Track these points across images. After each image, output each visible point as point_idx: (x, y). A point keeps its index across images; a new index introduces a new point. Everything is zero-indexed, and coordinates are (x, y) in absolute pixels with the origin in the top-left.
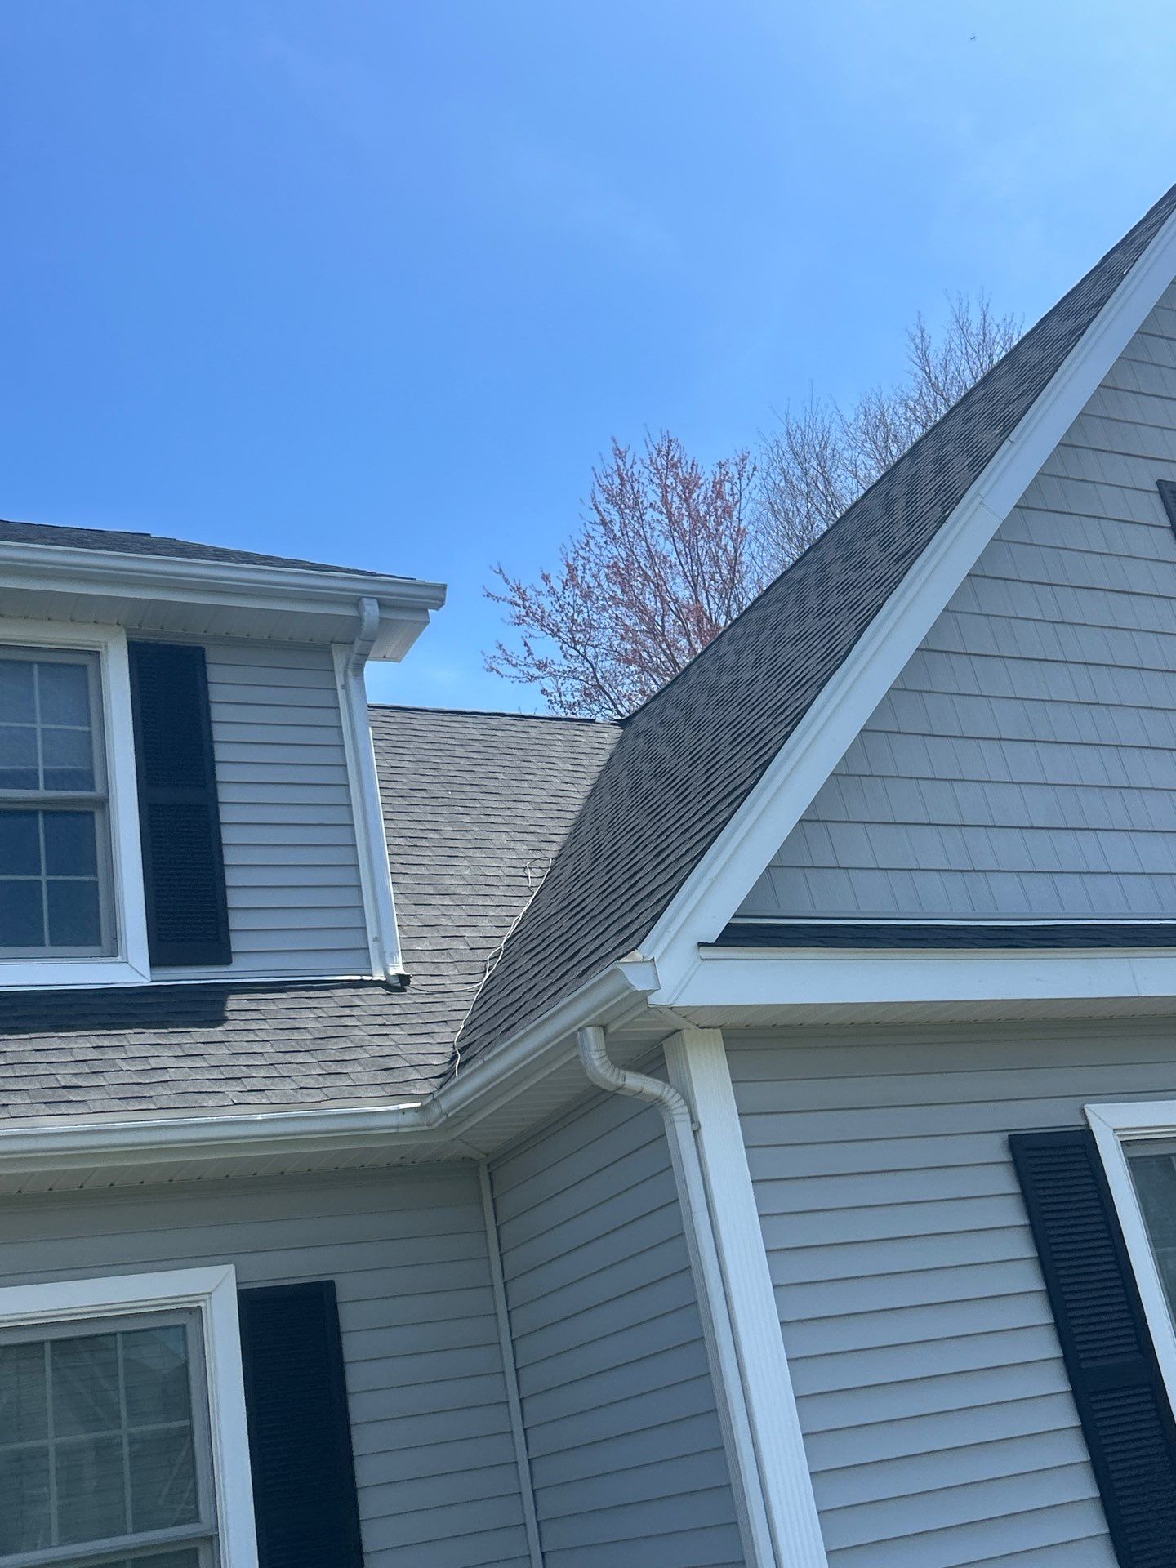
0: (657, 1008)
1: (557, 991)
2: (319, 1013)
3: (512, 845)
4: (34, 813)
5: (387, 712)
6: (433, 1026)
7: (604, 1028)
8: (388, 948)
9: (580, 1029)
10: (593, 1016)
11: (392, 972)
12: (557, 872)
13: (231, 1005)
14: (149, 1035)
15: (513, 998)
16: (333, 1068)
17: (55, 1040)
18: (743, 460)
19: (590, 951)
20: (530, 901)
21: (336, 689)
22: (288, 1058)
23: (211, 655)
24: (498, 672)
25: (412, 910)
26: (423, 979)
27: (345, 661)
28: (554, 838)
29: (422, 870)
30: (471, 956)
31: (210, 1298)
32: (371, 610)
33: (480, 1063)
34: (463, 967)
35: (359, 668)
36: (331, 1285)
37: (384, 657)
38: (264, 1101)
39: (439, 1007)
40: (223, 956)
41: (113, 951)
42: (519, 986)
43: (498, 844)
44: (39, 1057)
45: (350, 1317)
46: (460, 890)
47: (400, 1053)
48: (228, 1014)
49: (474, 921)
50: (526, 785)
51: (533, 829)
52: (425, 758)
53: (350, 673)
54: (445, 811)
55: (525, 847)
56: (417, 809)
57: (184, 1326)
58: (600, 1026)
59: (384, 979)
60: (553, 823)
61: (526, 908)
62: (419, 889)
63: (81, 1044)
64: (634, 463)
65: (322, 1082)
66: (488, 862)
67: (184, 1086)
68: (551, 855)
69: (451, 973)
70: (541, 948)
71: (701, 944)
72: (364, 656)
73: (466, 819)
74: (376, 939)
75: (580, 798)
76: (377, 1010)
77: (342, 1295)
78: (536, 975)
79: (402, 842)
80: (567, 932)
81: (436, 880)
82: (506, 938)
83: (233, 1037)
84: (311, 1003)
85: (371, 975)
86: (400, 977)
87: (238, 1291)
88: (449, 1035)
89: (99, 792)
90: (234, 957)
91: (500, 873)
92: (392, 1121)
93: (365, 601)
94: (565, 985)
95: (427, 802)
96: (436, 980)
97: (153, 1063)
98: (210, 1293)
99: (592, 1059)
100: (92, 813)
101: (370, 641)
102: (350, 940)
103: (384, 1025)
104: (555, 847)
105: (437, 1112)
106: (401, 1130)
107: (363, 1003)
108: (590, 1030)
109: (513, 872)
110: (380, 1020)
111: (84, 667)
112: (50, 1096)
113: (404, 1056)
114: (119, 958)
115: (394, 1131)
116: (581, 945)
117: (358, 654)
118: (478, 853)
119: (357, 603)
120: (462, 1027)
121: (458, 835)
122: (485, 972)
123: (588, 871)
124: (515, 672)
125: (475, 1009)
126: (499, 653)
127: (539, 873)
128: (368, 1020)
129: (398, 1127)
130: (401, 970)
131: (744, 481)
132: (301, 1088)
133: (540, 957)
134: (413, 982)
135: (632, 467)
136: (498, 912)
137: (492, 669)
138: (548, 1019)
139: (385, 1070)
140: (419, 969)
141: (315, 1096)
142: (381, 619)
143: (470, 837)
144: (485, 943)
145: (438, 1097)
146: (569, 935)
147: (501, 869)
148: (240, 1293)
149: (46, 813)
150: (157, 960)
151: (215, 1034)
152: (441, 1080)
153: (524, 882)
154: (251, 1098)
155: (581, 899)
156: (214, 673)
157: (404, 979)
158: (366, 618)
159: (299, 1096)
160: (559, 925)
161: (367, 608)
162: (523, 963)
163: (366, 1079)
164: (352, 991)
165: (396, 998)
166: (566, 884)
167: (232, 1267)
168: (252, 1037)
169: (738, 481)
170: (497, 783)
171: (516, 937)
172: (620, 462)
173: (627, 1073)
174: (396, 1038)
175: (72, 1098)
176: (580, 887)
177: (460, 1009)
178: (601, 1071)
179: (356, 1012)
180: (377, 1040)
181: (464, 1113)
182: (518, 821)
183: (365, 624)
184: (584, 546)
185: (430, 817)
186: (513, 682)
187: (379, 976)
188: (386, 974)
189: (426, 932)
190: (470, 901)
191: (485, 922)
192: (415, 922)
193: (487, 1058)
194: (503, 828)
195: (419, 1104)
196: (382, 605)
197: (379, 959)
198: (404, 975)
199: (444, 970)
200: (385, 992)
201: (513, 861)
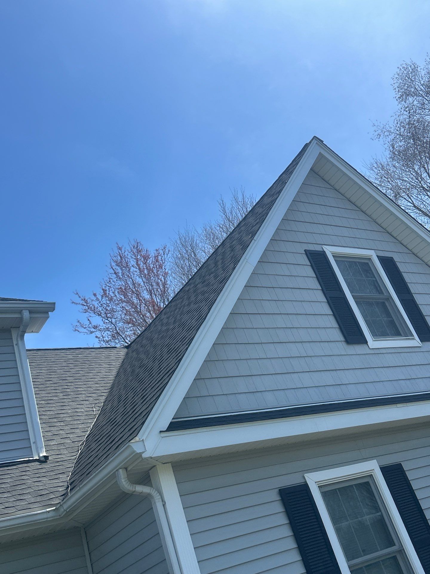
0: (146, 459)
1: (107, 456)
2: (12, 475)
3: (87, 399)
5: (35, 352)
6: (59, 475)
7: (126, 469)
8: (39, 445)
9: (117, 470)
10: (122, 464)
11: (41, 455)
12: (105, 407)
15: (90, 460)
16: (19, 497)
18: (165, 248)
19: (119, 438)
20: (95, 420)
21: (13, 346)
24: (78, 331)
25: (48, 429)
26: (54, 457)
27: (16, 335)
28: (103, 394)
29: (52, 413)
30: (73, 445)
32: (26, 314)
33: (78, 488)
34: (70, 450)
35: (22, 337)
37: (32, 331)
39: (61, 467)
42: (92, 456)
43: (81, 399)
46: (67, 419)
47: (46, 488)
49: (73, 431)
50: (91, 374)
51: (95, 391)
52: (51, 368)
53: (19, 339)
54: (60, 388)
55: (93, 399)
56: (48, 389)
58: (125, 468)
59: (38, 458)
60: (103, 388)
61: (93, 423)
62: (51, 420)
64: (125, 251)
65: (15, 504)
66: (78, 406)
68: (103, 401)
69: (65, 453)
70: (100, 439)
71: (161, 432)
72: (24, 332)
73: (68, 390)
74: (34, 443)
75: (112, 378)
76: (36, 471)
78: (99, 450)
79: (43, 402)
80: (110, 431)
81: (57, 416)
82: (86, 436)
84: (9, 472)
85: (33, 457)
86: (44, 456)
88: (66, 478)
91: (83, 410)
92: (45, 516)
93: (24, 311)
94: (110, 453)
95: (53, 385)
96: (60, 456)
99: (122, 482)
101: (26, 326)
102: (24, 444)
103: (39, 477)
104: (104, 398)
105: (62, 510)
106: (49, 519)
107: (30, 469)
108: (120, 470)
109: (88, 409)
110: (38, 475)
113: (48, 489)
115: (46, 520)
116: (115, 437)
117: (22, 331)
118: (73, 403)
119: (20, 312)
120: (71, 474)
121: (65, 397)
122: (79, 450)
123: (117, 406)
124: (85, 330)
125: (76, 466)
126: (78, 324)
127: (98, 408)
128: (32, 476)
129: (47, 518)
130: (45, 454)
131: (166, 256)
132: (7, 508)
133: (100, 443)
134: (50, 458)
135: (124, 253)
136: (83, 426)
137: (76, 330)
138: (104, 468)
139: (40, 496)
140: (52, 453)
141: (13, 510)
142: (30, 317)
143: (70, 397)
144: (78, 439)
145: (63, 504)
146: (111, 433)
152: (63, 497)
153: (92, 413)
155: (115, 417)
157: (46, 458)
158: (24, 318)
159: (6, 511)
160: (106, 429)
162: (94, 446)
163: (33, 500)
164: (26, 465)
165: (44, 466)
166: (109, 412)
169: (163, 256)
170: (79, 375)
171: (90, 436)
172: (120, 251)
173: (136, 486)
174: (44, 482)
176: (114, 413)
177: (70, 466)
178: (126, 486)
179: (27, 473)
180: (36, 484)
181: (72, 510)
182: (89, 389)
183: (24, 320)
184: (108, 282)
185: (54, 391)
186: (84, 334)
187: (36, 457)
188: (39, 456)
189: (54, 437)
190: (71, 423)
191: (78, 431)
192: (50, 434)
193: (80, 487)
194: (83, 392)
195: (54, 508)
196: (31, 312)
197: (36, 450)
198: (46, 456)
199: (62, 452)
200: (39, 463)
201: (88, 405)
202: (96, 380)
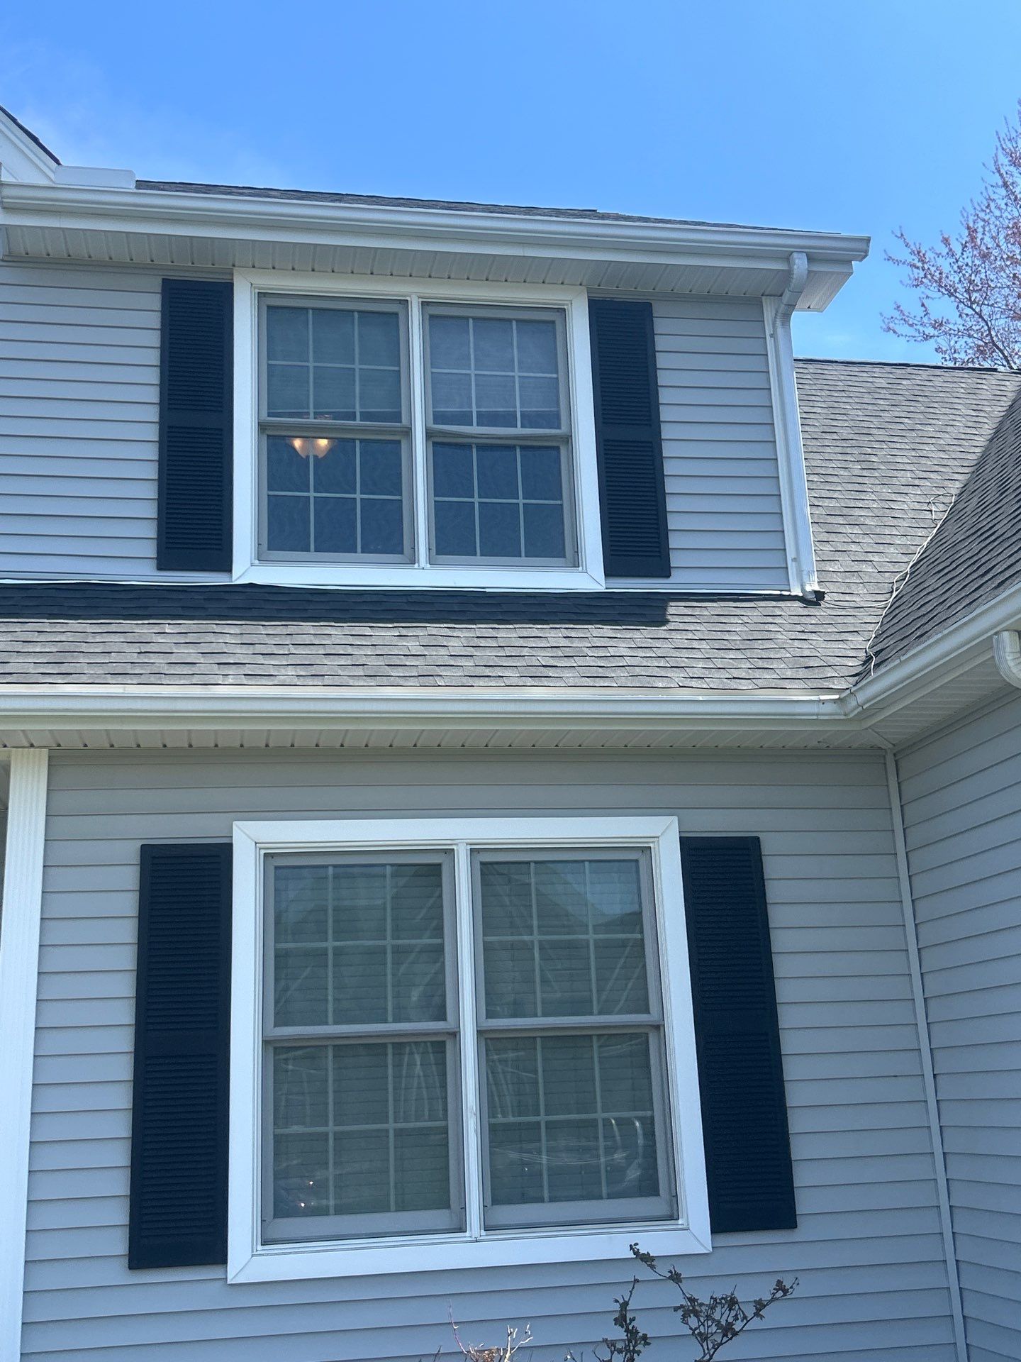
1: (974, 601)
2: (746, 619)
3: (917, 482)
4: (513, 448)
6: (846, 634)
7: (1019, 633)
8: (805, 567)
9: (996, 634)
10: (1009, 622)
11: (808, 588)
12: (960, 506)
13: (671, 610)
14: (607, 630)
15: (924, 610)
16: (760, 664)
17: (534, 630)
19: (1002, 569)
20: (936, 531)
21: (765, 338)
22: (722, 653)
23: (658, 310)
24: (895, 332)
25: (825, 537)
26: (836, 597)
27: (774, 312)
28: (956, 476)
29: (833, 503)
30: (879, 578)
31: (658, 841)
32: (800, 264)
33: (898, 661)
34: (872, 588)
35: (786, 317)
36: (756, 840)
37: (809, 307)
38: (705, 686)
39: (851, 620)
40: (664, 571)
41: (575, 563)
42: (930, 601)
43: (903, 481)
44: (522, 642)
45: (772, 867)
46: (868, 521)
47: (819, 655)
48: (669, 617)
49: (881, 548)
50: (929, 428)
51: (936, 468)
52: (836, 405)
53: (779, 323)
54: (854, 451)
55: (930, 485)
56: (828, 450)
57: (637, 861)
58: (1016, 631)
59: (801, 594)
60: (956, 463)
61: (929, 538)
62: (830, 519)
63: (554, 635)
65: (752, 674)
66: (893, 497)
67: (637, 671)
68: (954, 492)
69: (861, 592)
70: (950, 568)
72: (791, 307)
73: (874, 459)
74: (794, 560)
75: (982, 442)
76: (796, 620)
77: (766, 848)
78: (947, 591)
79: (819, 478)
80: (977, 554)
81: (845, 511)
82: (911, 564)
83: (674, 635)
84: (738, 612)
85: (790, 591)
86: (816, 592)
87: (680, 838)
88: (860, 644)
89: (564, 430)
90: (673, 572)
91: (906, 507)
92: (814, 709)
93: (795, 255)
94: (980, 596)
95: (838, 443)
96: (847, 598)
97: (612, 651)
98: (658, 837)
99: (1007, 660)
100: (558, 448)
101: (798, 293)
102: (772, 560)
103: (803, 632)
104: (958, 485)
105: (854, 703)
106: (821, 718)
107: (783, 614)
108: (1006, 634)
109: (917, 506)
110: (799, 628)
111: (553, 322)
112: (533, 672)
113: (822, 658)
114: (580, 568)
115: (815, 717)
116: (993, 564)
117: (787, 305)
118: (884, 489)
119: (787, 258)
120: (874, 636)
121: (865, 473)
122: (892, 592)
123: (995, 502)
124: (911, 331)
125: (885, 621)
127: (942, 507)
128: (788, 627)
129: (817, 715)
130: (817, 588)
132: (734, 678)
133: (949, 576)
134: (827, 598)
136: (904, 541)
137: (889, 329)
138: (965, 624)
139: (805, 668)
140: (832, 587)
141: (744, 685)
142: (809, 272)
143: (877, 474)
144: (891, 568)
145: (854, 691)
146: (980, 556)
147: (907, 503)
148: (683, 841)
149: (523, 448)
150: (611, 571)
151: (661, 631)
152: (857, 678)
153: (928, 515)
154: (694, 683)
155: (990, 525)
156: (660, 326)
157: (820, 595)
158: (795, 272)
159: (733, 684)
160: (968, 549)
161: (797, 261)
162: (932, 582)
163: (789, 674)
164: (774, 604)
165: (812, 610)
166: (972, 515)
167: (675, 819)
168: (690, 636)
170: (902, 427)
171: (922, 563)
174: (814, 643)
175: (551, 675)
176: (988, 516)
177: (871, 621)
178: (1015, 672)
179: (777, 620)
180: (797, 643)
181: (876, 707)
182: (923, 461)
183: (795, 276)
184: (984, 208)
185: (840, 457)
187: (796, 591)
188: (803, 590)
189: (837, 556)
190: (878, 530)
191: (892, 549)
192: (827, 547)
193: (901, 660)
194: (908, 467)
195: (837, 697)
196: (811, 259)
197: (797, 577)
198: (819, 591)
199: (854, 589)
200: (802, 605)
201: (918, 497)
202: (942, 442)
